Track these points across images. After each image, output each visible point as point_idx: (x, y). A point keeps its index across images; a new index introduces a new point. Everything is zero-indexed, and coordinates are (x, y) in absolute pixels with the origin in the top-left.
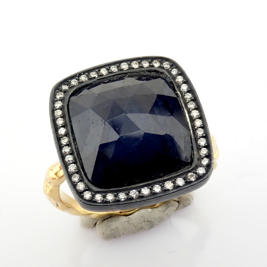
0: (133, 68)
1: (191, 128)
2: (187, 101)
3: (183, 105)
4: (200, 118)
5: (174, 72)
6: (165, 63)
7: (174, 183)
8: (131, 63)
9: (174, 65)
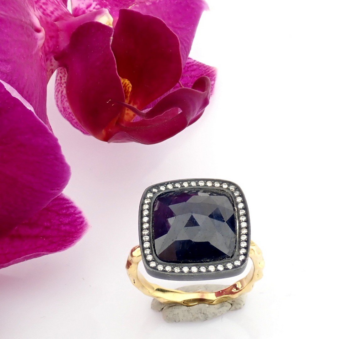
0: (207, 186)
1: (238, 233)
2: (240, 215)
3: (237, 217)
4: (246, 228)
5: (236, 194)
6: (231, 186)
7: (216, 267)
8: (207, 182)
9: (238, 188)
